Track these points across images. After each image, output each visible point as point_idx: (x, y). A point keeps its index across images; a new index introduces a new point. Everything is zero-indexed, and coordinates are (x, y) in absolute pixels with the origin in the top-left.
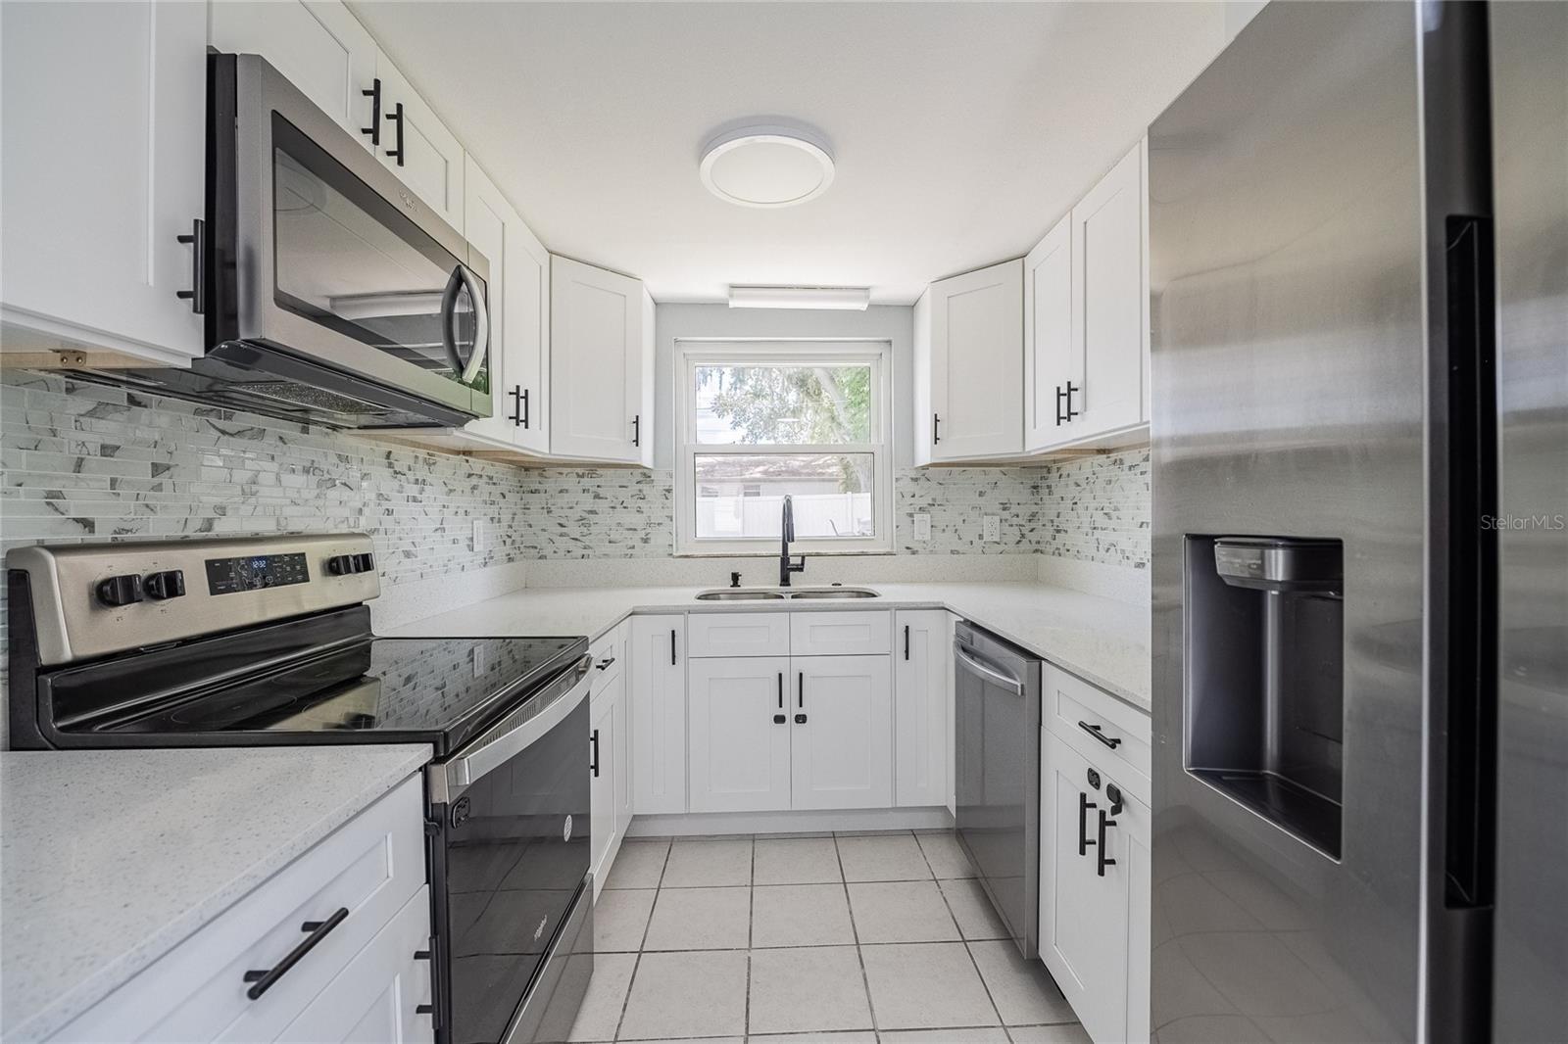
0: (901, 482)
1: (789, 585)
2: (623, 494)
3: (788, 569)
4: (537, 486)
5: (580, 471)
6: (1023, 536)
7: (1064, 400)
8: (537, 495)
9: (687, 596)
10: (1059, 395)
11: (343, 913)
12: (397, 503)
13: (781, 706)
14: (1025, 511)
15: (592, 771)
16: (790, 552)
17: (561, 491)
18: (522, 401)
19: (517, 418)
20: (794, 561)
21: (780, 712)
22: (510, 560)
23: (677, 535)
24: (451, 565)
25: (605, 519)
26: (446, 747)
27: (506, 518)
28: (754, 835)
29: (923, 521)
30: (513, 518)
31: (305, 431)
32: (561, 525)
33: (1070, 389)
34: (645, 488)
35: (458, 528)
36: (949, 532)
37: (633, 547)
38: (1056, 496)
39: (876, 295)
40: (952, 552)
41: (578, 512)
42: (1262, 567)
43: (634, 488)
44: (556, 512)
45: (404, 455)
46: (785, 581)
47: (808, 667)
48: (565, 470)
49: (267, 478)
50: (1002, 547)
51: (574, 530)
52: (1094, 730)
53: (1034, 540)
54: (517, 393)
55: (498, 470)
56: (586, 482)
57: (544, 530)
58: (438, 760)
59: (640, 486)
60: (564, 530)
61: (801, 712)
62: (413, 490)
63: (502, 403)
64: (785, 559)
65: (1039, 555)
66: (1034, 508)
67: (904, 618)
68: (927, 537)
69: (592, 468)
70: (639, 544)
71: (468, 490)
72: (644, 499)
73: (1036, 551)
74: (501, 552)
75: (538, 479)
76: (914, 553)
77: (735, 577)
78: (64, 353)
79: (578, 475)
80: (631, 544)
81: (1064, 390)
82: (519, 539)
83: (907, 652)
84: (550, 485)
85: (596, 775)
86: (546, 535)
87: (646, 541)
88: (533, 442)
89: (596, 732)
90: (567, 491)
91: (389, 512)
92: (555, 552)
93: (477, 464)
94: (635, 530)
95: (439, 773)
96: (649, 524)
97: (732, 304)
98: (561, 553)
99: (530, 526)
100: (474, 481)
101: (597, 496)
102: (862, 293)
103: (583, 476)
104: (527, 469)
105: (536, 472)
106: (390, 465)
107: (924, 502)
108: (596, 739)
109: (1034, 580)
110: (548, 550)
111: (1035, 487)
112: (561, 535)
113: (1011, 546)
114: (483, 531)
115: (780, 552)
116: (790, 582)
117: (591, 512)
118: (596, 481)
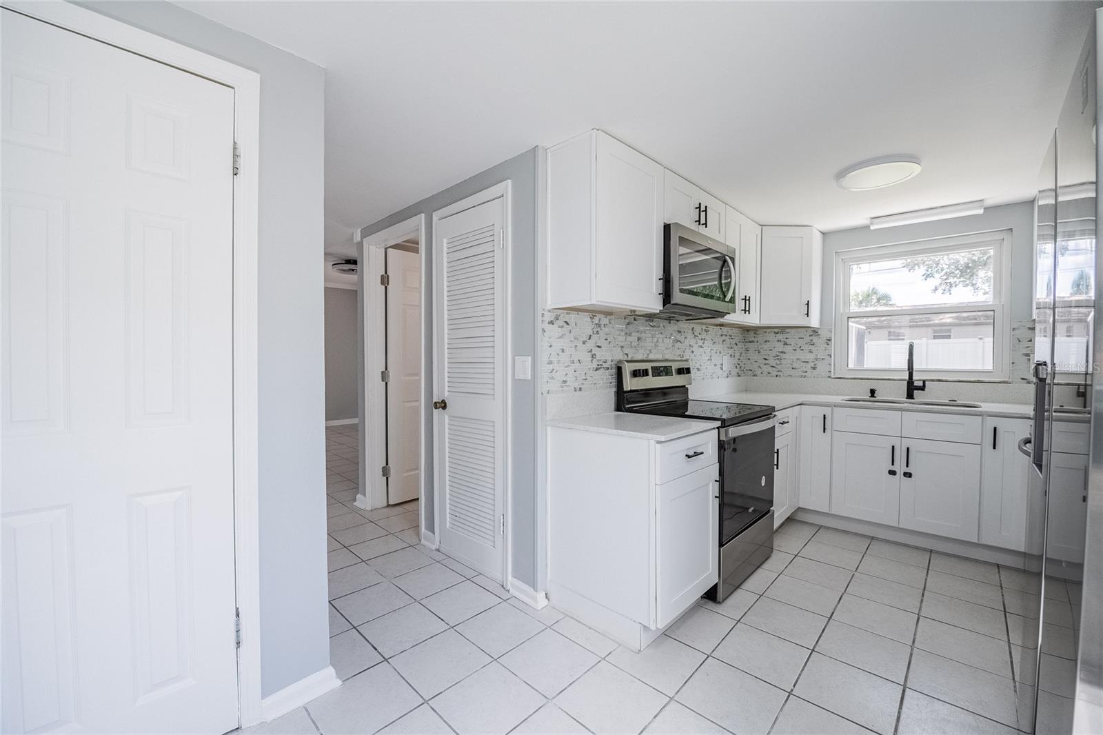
0: (1017, 331)
1: (913, 399)
2: (801, 343)
3: (912, 389)
4: (754, 339)
5: (776, 330)
8: (753, 343)
9: (838, 399)
11: (702, 453)
12: (695, 348)
13: (893, 465)
15: (775, 467)
16: (914, 378)
17: (765, 342)
18: (747, 302)
19: (745, 310)
20: (916, 384)
21: (893, 468)
22: (739, 376)
23: (834, 366)
24: (714, 375)
25: (790, 356)
26: (725, 424)
27: (737, 355)
28: (873, 537)
30: (740, 356)
31: (670, 323)
32: (765, 359)
34: (815, 339)
35: (717, 359)
37: (806, 372)
39: (992, 202)
41: (774, 353)
43: (808, 339)
44: (763, 352)
45: (698, 328)
46: (910, 396)
47: (914, 445)
48: (768, 330)
49: (660, 340)
51: (772, 362)
54: (745, 299)
55: (735, 332)
56: (780, 336)
57: (756, 361)
58: (722, 427)
59: (811, 338)
60: (767, 361)
61: (908, 470)
62: (700, 343)
63: (740, 304)
64: (910, 382)
69: (783, 329)
70: (809, 370)
71: (721, 342)
72: (813, 345)
74: (734, 371)
75: (754, 335)
77: (873, 392)
78: (631, 311)
79: (775, 333)
80: (805, 370)
82: (743, 366)
83: (994, 444)
84: (760, 338)
85: (777, 468)
86: (757, 364)
87: (814, 368)
88: (752, 319)
89: (778, 450)
90: (769, 341)
91: (693, 352)
92: (762, 373)
93: (725, 330)
94: (807, 362)
95: (723, 430)
96: (817, 359)
97: (872, 228)
98: (765, 373)
99: (749, 359)
100: (724, 338)
101: (785, 344)
103: (777, 333)
104: (748, 331)
105: (753, 332)
106: (693, 333)
108: (778, 453)
110: (758, 372)
112: (765, 364)
114: (727, 362)
115: (907, 378)
116: (915, 396)
117: (782, 352)
118: (785, 336)
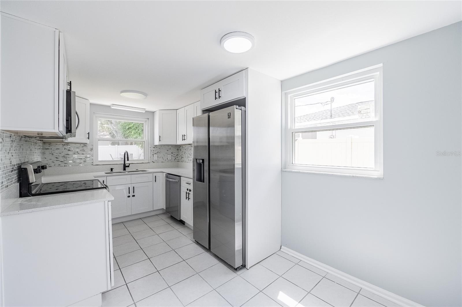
0: (151, 148)
1: (125, 170)
2: (77, 150)
3: (125, 167)
6: (175, 159)
7: (183, 137)
8: (48, 150)
10: (183, 136)
13: (129, 194)
14: (176, 154)
16: (126, 163)
20: (127, 165)
23: (94, 160)
25: (72, 156)
28: (122, 222)
29: (155, 156)
32: (57, 158)
33: (184, 135)
34: (85, 148)
36: (161, 158)
38: (182, 151)
39: (146, 110)
40: (162, 162)
41: (63, 154)
42: (200, 161)
43: (81, 148)
44: (55, 154)
46: (124, 169)
47: (135, 185)
48: (58, 143)
50: (171, 161)
51: (61, 159)
52: (188, 183)
53: (178, 159)
59: (83, 148)
61: (134, 194)
65: (178, 162)
66: (178, 153)
67: (155, 174)
68: (157, 159)
69: (68, 143)
70: (83, 162)
72: (84, 151)
73: (178, 161)
75: (49, 146)
76: (154, 162)
77: (111, 169)
80: (80, 162)
81: (183, 135)
83: (155, 181)
84: (53, 147)
86: (52, 161)
87: (85, 161)
92: (54, 165)
94: (81, 159)
96: (86, 157)
97: (112, 107)
98: (57, 165)
99: (46, 158)
101: (69, 150)
102: (144, 109)
103: (64, 145)
105: (48, 144)
107: (156, 152)
109: (178, 167)
110: (52, 164)
111: (178, 149)
112: (57, 161)
113: (173, 161)
115: (123, 163)
116: (126, 170)
117: (67, 154)
118: (68, 146)
